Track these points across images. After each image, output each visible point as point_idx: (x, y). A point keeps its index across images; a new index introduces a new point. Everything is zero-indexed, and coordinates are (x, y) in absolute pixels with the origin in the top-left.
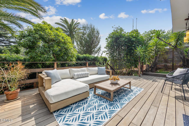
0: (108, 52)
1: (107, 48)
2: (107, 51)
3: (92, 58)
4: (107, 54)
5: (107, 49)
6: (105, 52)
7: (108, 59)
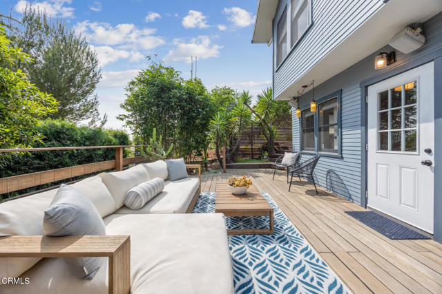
0: (131, 119)
1: (129, 108)
2: (128, 117)
3: (82, 134)
4: (129, 123)
5: (128, 110)
6: (122, 119)
7: (131, 138)
